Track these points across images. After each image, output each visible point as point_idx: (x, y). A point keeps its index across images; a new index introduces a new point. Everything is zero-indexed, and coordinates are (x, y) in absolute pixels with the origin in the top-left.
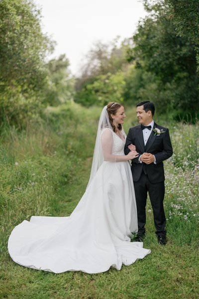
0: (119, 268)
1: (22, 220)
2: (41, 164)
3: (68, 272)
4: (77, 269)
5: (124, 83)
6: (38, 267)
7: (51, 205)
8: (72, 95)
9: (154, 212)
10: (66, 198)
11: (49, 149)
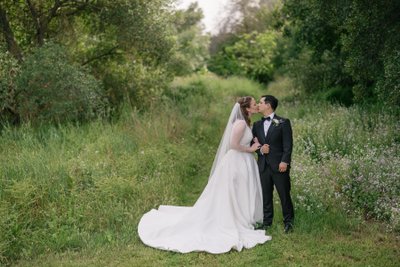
0: (240, 250)
1: (150, 209)
2: (167, 152)
3: (193, 252)
4: (202, 249)
5: (275, 44)
6: (166, 248)
7: (178, 196)
8: (206, 59)
9: (282, 203)
10: (194, 190)
11: (176, 135)
